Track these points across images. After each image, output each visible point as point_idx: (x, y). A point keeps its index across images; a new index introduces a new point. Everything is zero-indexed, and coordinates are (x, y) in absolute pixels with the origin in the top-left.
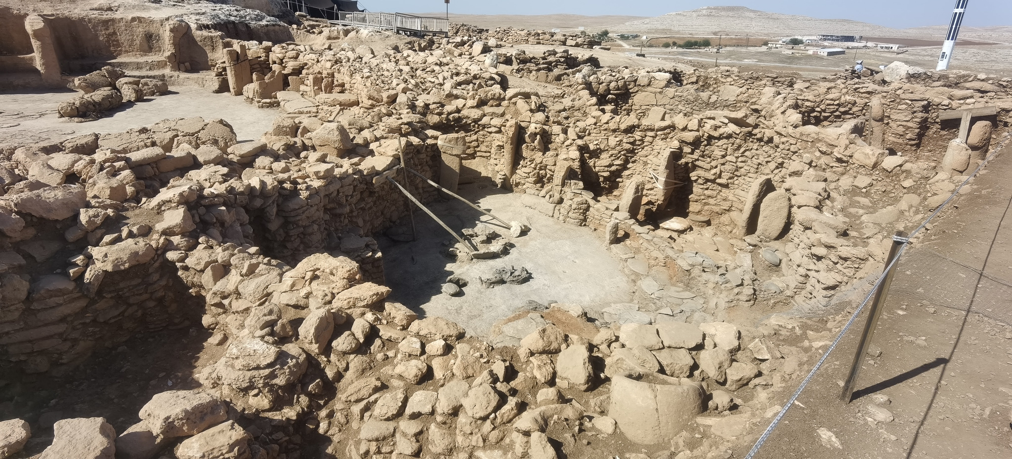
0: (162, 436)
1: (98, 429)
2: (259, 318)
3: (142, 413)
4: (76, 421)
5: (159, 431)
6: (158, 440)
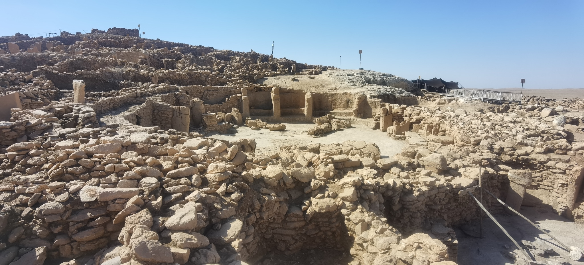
2: (384, 262)
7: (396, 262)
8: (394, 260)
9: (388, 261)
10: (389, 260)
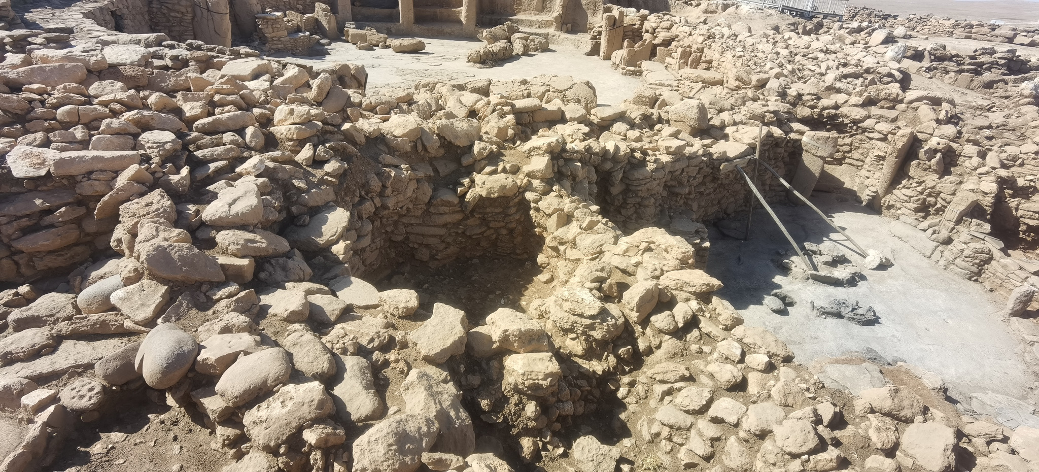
0: (498, 344)
1: (459, 320)
2: (592, 272)
3: (488, 319)
4: (448, 307)
5: (497, 339)
6: (495, 346)
7: (611, 271)
8: (607, 268)
9: (597, 270)
10: (599, 267)
